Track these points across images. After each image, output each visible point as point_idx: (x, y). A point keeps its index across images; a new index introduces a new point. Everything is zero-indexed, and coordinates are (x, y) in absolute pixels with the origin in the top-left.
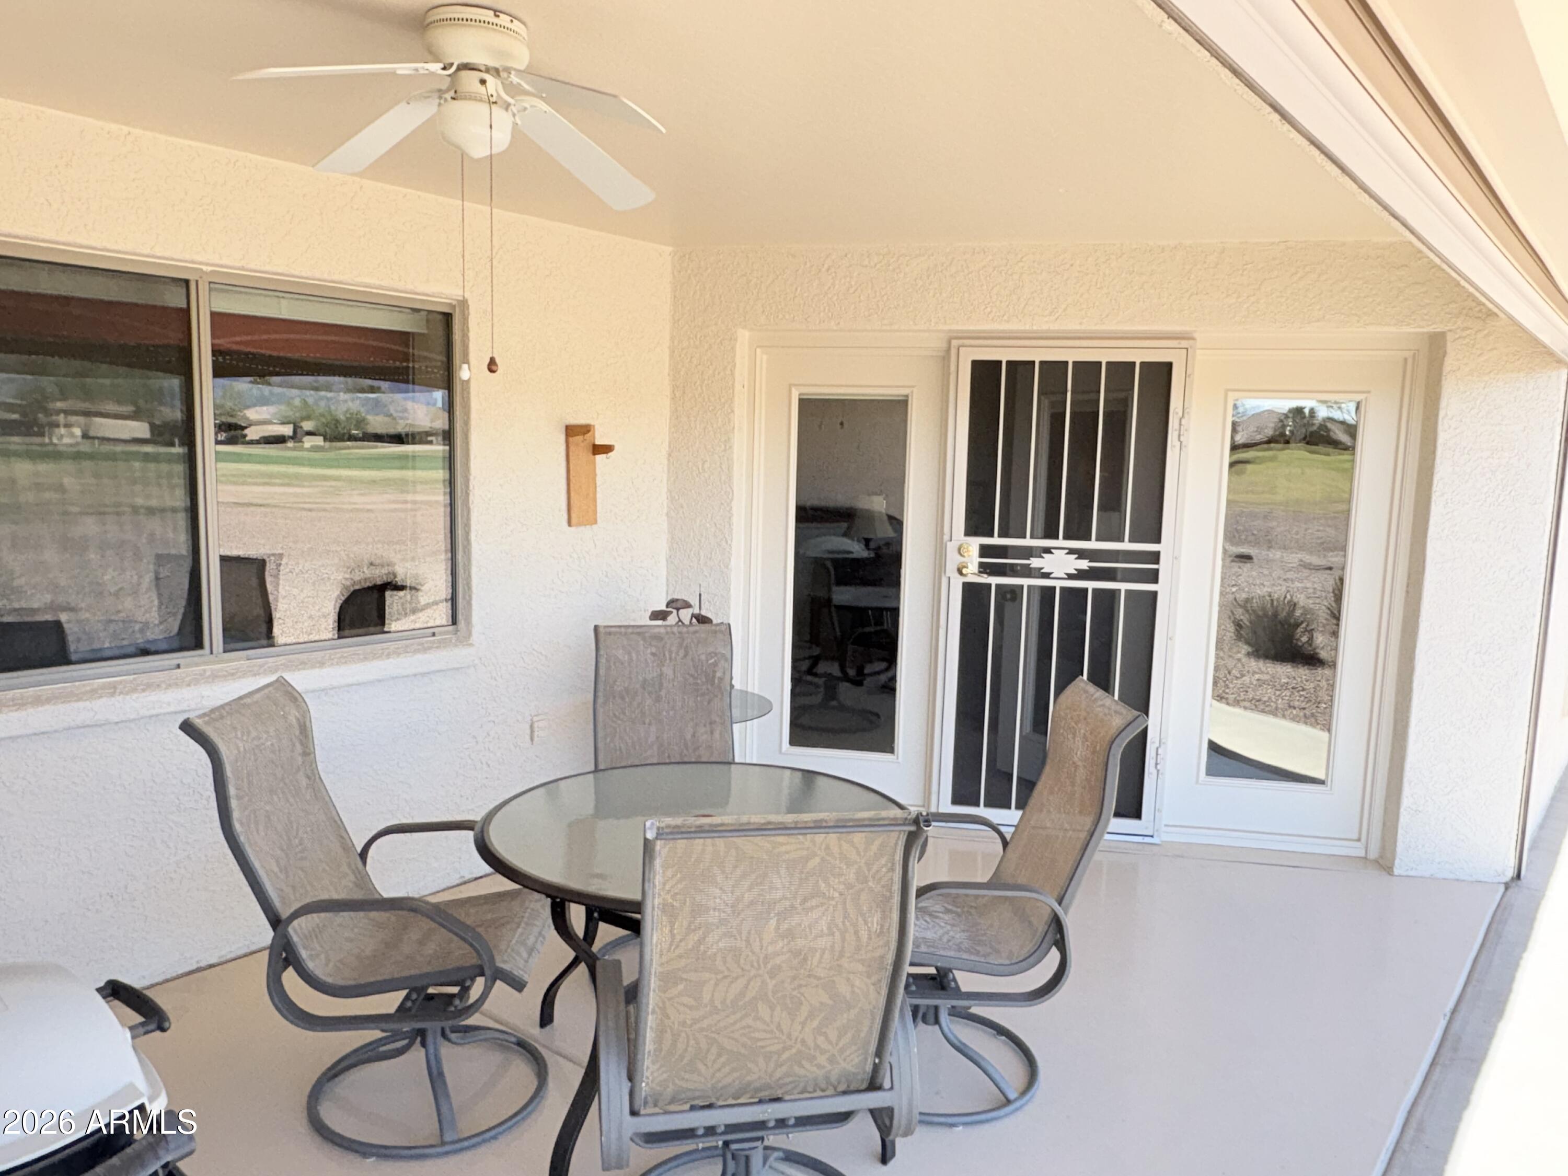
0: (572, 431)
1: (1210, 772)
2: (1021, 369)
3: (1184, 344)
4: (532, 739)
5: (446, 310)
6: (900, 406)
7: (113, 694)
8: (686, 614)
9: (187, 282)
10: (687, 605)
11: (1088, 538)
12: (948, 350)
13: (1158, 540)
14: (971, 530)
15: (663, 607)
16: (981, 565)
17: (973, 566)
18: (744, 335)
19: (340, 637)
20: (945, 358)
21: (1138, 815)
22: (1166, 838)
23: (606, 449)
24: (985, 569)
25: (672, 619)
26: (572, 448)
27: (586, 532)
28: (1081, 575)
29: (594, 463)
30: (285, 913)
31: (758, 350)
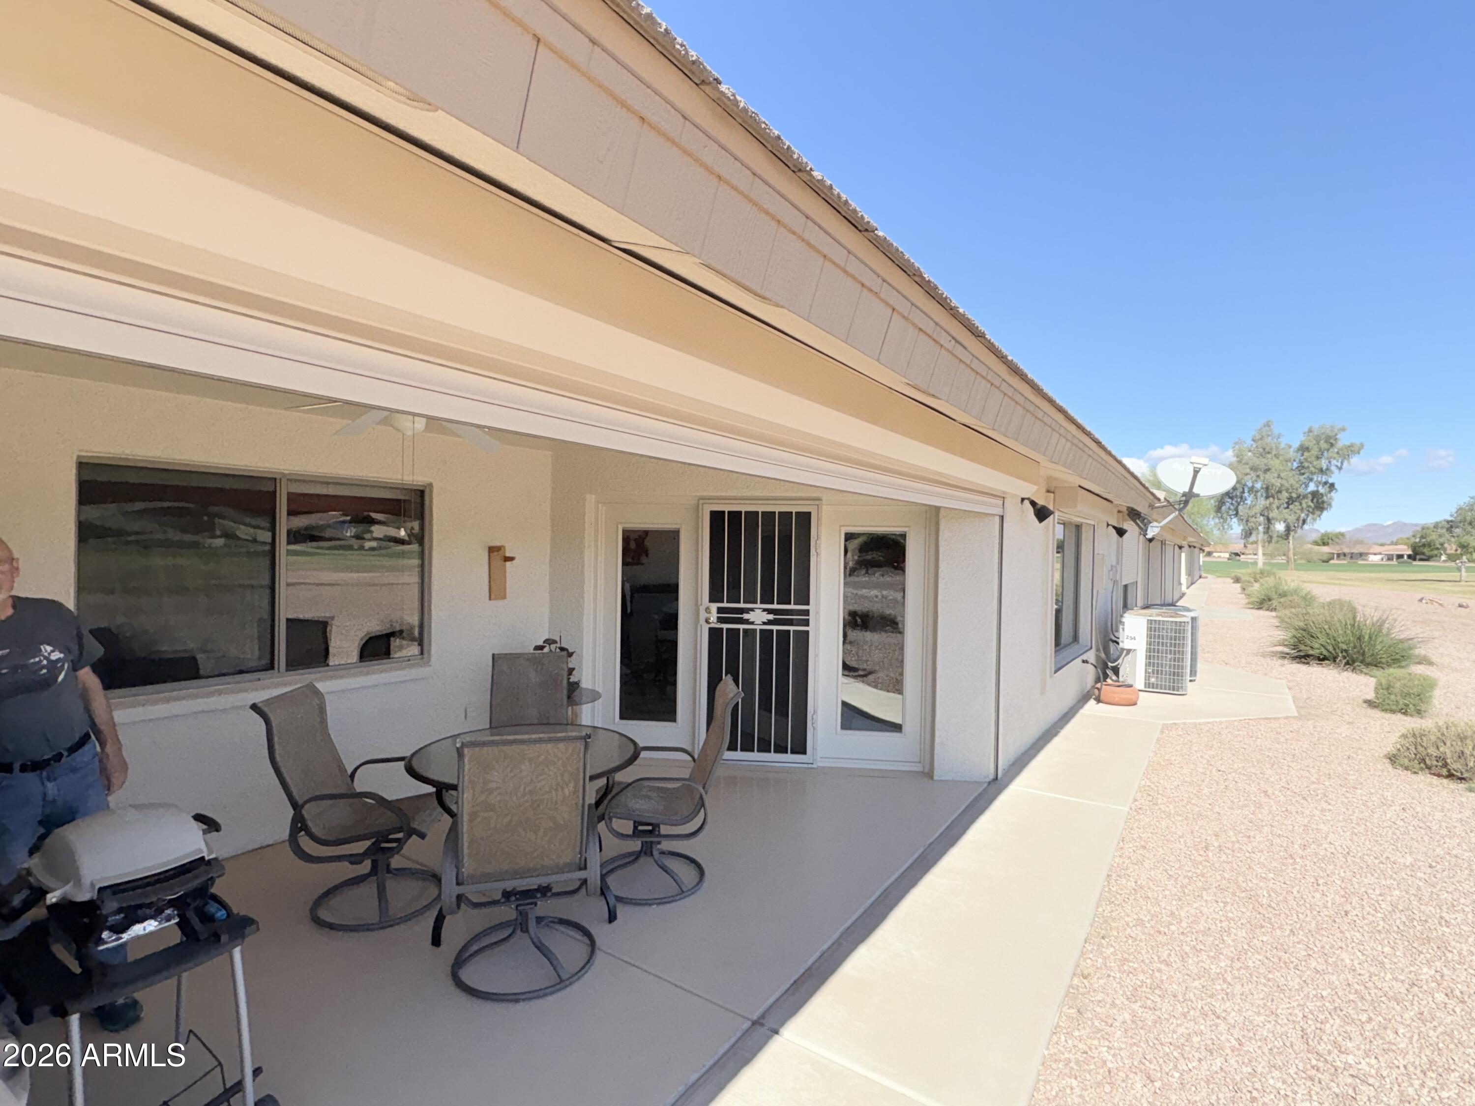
0: (492, 550)
1: (844, 727)
2: (735, 516)
3: (817, 502)
4: (466, 718)
5: (421, 488)
6: (674, 535)
7: (220, 695)
8: (553, 647)
9: (275, 479)
10: (555, 642)
11: (773, 603)
12: (698, 506)
13: (808, 604)
14: (712, 600)
15: (541, 643)
16: (718, 618)
17: (713, 617)
18: (591, 499)
19: (361, 662)
20: (697, 508)
21: (804, 752)
22: (820, 764)
23: (511, 559)
24: (720, 620)
25: (546, 650)
26: (492, 558)
27: (500, 603)
28: (769, 622)
29: (505, 566)
30: (300, 802)
31: (600, 505)
